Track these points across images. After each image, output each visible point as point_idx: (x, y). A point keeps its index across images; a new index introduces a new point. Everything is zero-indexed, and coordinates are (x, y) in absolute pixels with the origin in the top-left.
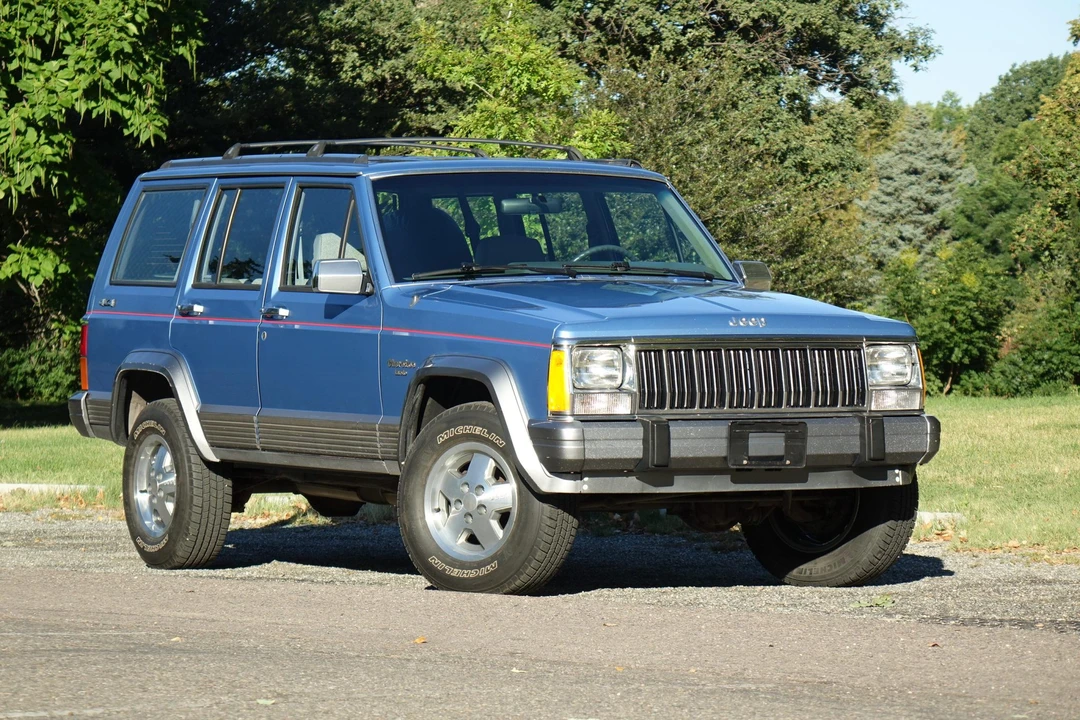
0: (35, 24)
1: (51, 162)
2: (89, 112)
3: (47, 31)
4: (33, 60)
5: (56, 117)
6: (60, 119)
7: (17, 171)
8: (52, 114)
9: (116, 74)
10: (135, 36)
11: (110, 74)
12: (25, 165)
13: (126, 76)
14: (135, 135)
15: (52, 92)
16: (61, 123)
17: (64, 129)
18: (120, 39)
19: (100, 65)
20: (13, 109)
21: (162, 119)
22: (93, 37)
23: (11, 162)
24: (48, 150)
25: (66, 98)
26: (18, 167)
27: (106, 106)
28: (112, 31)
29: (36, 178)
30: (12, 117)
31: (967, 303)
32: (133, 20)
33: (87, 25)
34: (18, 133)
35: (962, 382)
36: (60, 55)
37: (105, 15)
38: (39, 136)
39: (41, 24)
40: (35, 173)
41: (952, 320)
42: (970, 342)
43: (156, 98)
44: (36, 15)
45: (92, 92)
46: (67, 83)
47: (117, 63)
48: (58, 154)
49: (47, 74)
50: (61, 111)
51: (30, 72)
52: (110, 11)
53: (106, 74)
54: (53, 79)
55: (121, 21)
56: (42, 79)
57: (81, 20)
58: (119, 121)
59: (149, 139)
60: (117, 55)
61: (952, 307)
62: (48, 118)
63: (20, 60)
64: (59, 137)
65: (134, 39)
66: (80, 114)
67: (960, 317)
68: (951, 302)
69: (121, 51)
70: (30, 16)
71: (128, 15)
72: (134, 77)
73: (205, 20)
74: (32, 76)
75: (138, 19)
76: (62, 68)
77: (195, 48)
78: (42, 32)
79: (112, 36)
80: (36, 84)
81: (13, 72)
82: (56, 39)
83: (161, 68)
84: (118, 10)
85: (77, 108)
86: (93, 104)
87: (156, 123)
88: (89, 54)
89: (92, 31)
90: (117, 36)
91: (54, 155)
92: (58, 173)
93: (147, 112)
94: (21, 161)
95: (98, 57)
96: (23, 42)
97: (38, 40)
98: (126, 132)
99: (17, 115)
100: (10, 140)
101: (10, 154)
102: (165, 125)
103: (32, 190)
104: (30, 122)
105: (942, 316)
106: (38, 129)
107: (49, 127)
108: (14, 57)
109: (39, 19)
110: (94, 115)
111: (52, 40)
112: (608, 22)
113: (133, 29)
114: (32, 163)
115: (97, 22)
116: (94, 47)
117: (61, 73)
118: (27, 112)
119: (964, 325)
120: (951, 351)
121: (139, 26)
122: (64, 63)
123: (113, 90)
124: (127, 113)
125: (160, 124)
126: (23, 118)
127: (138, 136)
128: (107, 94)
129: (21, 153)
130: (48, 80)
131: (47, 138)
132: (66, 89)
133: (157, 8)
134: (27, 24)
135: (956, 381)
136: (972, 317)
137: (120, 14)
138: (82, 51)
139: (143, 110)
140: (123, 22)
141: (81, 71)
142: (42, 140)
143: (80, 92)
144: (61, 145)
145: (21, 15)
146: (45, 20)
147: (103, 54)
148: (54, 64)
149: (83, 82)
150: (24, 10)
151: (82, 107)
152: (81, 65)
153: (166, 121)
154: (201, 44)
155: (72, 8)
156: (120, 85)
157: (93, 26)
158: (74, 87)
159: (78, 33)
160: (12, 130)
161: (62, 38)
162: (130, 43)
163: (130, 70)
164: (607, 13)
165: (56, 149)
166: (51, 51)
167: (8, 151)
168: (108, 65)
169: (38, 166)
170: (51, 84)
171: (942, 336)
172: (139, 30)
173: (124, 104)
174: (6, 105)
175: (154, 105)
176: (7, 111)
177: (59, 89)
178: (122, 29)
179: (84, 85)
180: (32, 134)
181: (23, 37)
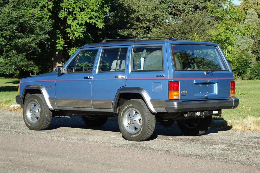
0: (79, 5)
1: (82, 32)
2: (89, 22)
3: (82, 6)
4: (78, 12)
5: (83, 23)
6: (84, 23)
7: (75, 34)
8: (82, 22)
9: (95, 15)
10: (99, 7)
11: (94, 15)
12: (77, 32)
13: (97, 15)
14: (98, 27)
15: (82, 18)
16: (84, 24)
17: (84, 25)
18: (96, 8)
19: (92, 13)
20: (74, 21)
21: (103, 24)
22: (90, 7)
23: (74, 32)
24: (81, 29)
25: (85, 19)
26: (75, 33)
27: (92, 21)
28: (95, 6)
29: (79, 35)
30: (74, 23)
31: (244, 61)
32: (98, 4)
33: (89, 5)
34: (75, 26)
35: (242, 76)
36: (84, 11)
37: (93, 3)
38: (79, 27)
39: (80, 4)
40: (79, 34)
41: (241, 64)
42: (244, 68)
43: (102, 20)
44: (79, 3)
45: (90, 18)
46: (85, 16)
47: (95, 13)
48: (83, 30)
49: (81, 14)
50: (84, 22)
51: (78, 14)
52: (94, 2)
53: (93, 15)
54: (82, 15)
55: (96, 4)
56: (80, 15)
57: (88, 4)
58: (95, 23)
59: (101, 28)
60: (95, 11)
61: (241, 62)
62: (82, 23)
63: (76, 12)
64: (83, 27)
65: (99, 8)
66: (88, 22)
67: (242, 64)
68: (241, 61)
69: (96, 10)
70: (78, 3)
71: (97, 3)
72: (98, 15)
73: (111, 4)
74: (78, 15)
75: (100, 4)
76: (84, 13)
77: (109, 10)
78: (80, 6)
79: (94, 7)
80: (79, 16)
81: (74, 14)
82: (83, 8)
83: (103, 14)
84: (95, 2)
85: (87, 21)
86: (90, 21)
87: (102, 24)
88: (90, 11)
89: (90, 6)
90: (95, 7)
91: (82, 31)
92: (83, 34)
93: (101, 22)
94: (76, 31)
95: (92, 11)
96: (76, 8)
97: (80, 8)
99: (75, 22)
100: (74, 27)
101: (74, 30)
102: (104, 25)
103: (78, 37)
104: (78, 24)
105: (239, 64)
106: (79, 25)
107: (82, 25)
108: (75, 11)
109: (80, 3)
110: (90, 23)
111: (82, 8)
113: (98, 6)
114: (78, 32)
115: (91, 4)
116: (91, 9)
117: (84, 14)
118: (77, 22)
119: (243, 65)
120: (240, 70)
121: (99, 5)
122: (84, 12)
123: (94, 18)
124: (96, 22)
125: (103, 25)
126: (76, 23)
127: (99, 27)
128: (93, 19)
129: (76, 30)
130: (81, 16)
131: (81, 27)
132: (85, 17)
133: (103, 2)
134: (78, 5)
135: (240, 75)
136: (244, 64)
137: (96, 3)
138: (88, 10)
139: (100, 22)
140: (97, 5)
141: (88, 14)
142: (80, 28)
143: (88, 18)
144: (84, 28)
145: (76, 2)
146: (81, 4)
147: (93, 11)
148: (83, 13)
149: (89, 16)
150: (77, 2)
151: (88, 21)
152: (88, 13)
153: (104, 24)
154: (110, 9)
155: (86, 2)
156: (96, 17)
157: (91, 5)
158: (87, 17)
159: (88, 6)
160: (74, 26)
161: (84, 7)
162: (98, 9)
163: (98, 14)
164: (175, 5)
165: (83, 29)
166: (82, 10)
167: (73, 30)
168: (93, 13)
169: (79, 33)
170: (82, 16)
171: (239, 67)
172: (100, 6)
174: (73, 21)
175: (102, 21)
176: (73, 22)
177: (84, 17)
178: (97, 6)
179: (88, 17)
180: (78, 26)
181: (77, 7)
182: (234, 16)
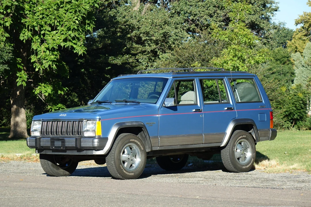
0: (49, 21)
1: (53, 60)
2: (64, 46)
3: (53, 22)
4: (48, 31)
5: (55, 47)
6: (56, 48)
7: (44, 63)
8: (54, 46)
9: (73, 35)
10: (78, 24)
11: (71, 35)
12: (46, 61)
13: (75, 35)
14: (77, 53)
15: (54, 40)
16: (56, 49)
18: (74, 25)
19: (68, 32)
20: (42, 45)
21: (85, 48)
22: (66, 24)
23: (42, 60)
24: (53, 57)
25: (58, 42)
26: (44, 62)
27: (69, 44)
28: (72, 22)
29: (49, 65)
30: (42, 47)
31: (299, 101)
32: (77, 19)
33: (64, 21)
34: (44, 52)
35: (297, 124)
36: (56, 29)
37: (69, 18)
38: (50, 53)
39: (51, 20)
40: (49, 63)
41: (296, 107)
42: (300, 113)
43: (83, 42)
44: (49, 18)
45: (65, 40)
46: (58, 37)
47: (73, 32)
48: (55, 58)
49: (53, 35)
50: (57, 46)
51: (47, 34)
52: (71, 17)
53: (70, 35)
54: (54, 36)
55: (74, 20)
56: (51, 36)
57: (62, 19)
58: (73, 48)
59: (81, 54)
60: (73, 30)
61: (295, 103)
62: (53, 48)
63: (45, 31)
64: (56, 53)
65: (78, 25)
66: (62, 46)
67: (298, 105)
68: (295, 101)
69: (74, 28)
70: (48, 18)
71: (76, 18)
72: (77, 36)
73: (96, 19)
74: (48, 35)
75: (79, 19)
76: (57, 33)
77: (93, 27)
78: (51, 23)
79: (71, 24)
80: (49, 38)
81: (43, 34)
82: (55, 25)
83: (84, 33)
84: (73, 16)
85: (61, 45)
86: (66, 44)
88: (64, 29)
89: (65, 23)
90: (73, 24)
91: (54, 58)
92: (55, 63)
93: (81, 46)
94: (45, 60)
95: (68, 30)
96: (45, 25)
97: (50, 25)
98: (75, 52)
99: (44, 47)
100: (41, 54)
101: (42, 58)
102: (86, 50)
103: (48, 68)
104: (48, 49)
105: (293, 105)
106: (50, 51)
107: (53, 50)
108: (43, 30)
109: (50, 19)
110: (66, 47)
111: (54, 25)
112: (195, 20)
113: (77, 22)
114: (48, 60)
115: (67, 20)
116: (67, 27)
117: (56, 35)
118: (47, 46)
119: (299, 108)
120: (294, 115)
121: (79, 21)
122: (57, 31)
123: (71, 40)
124: (75, 46)
125: (84, 49)
126: (45, 48)
127: (78, 53)
128: (70, 41)
129: (45, 58)
130: (53, 36)
131: (52, 53)
132: (58, 39)
133: (84, 16)
134: (47, 21)
135: (296, 124)
136: (301, 106)
137: (74, 18)
138: (63, 28)
139: (79, 46)
140: (75, 20)
141: (63, 34)
142: (51, 54)
143: (62, 40)
144: (56, 55)
145: (45, 18)
146: (52, 19)
147: (69, 29)
148: (55, 32)
149: (63, 37)
150: (46, 16)
151: (62, 44)
152: (62, 32)
153: (86, 49)
154: (94, 26)
155: (60, 16)
156: (74, 38)
157: (66, 21)
158: (61, 39)
159: (61, 23)
160: (42, 51)
161: (57, 24)
162: (77, 26)
163: (76, 34)
165: (55, 56)
166: (54, 28)
167: (41, 57)
168: (70, 32)
169: (50, 61)
170: (54, 38)
171: (292, 111)
172: (79, 22)
173: (74, 44)
174: (40, 44)
175: (83, 44)
176: (41, 46)
177: (56, 39)
178: (74, 22)
179: (63, 38)
180: (48, 52)
181: (46, 24)
182: (244, 40)
